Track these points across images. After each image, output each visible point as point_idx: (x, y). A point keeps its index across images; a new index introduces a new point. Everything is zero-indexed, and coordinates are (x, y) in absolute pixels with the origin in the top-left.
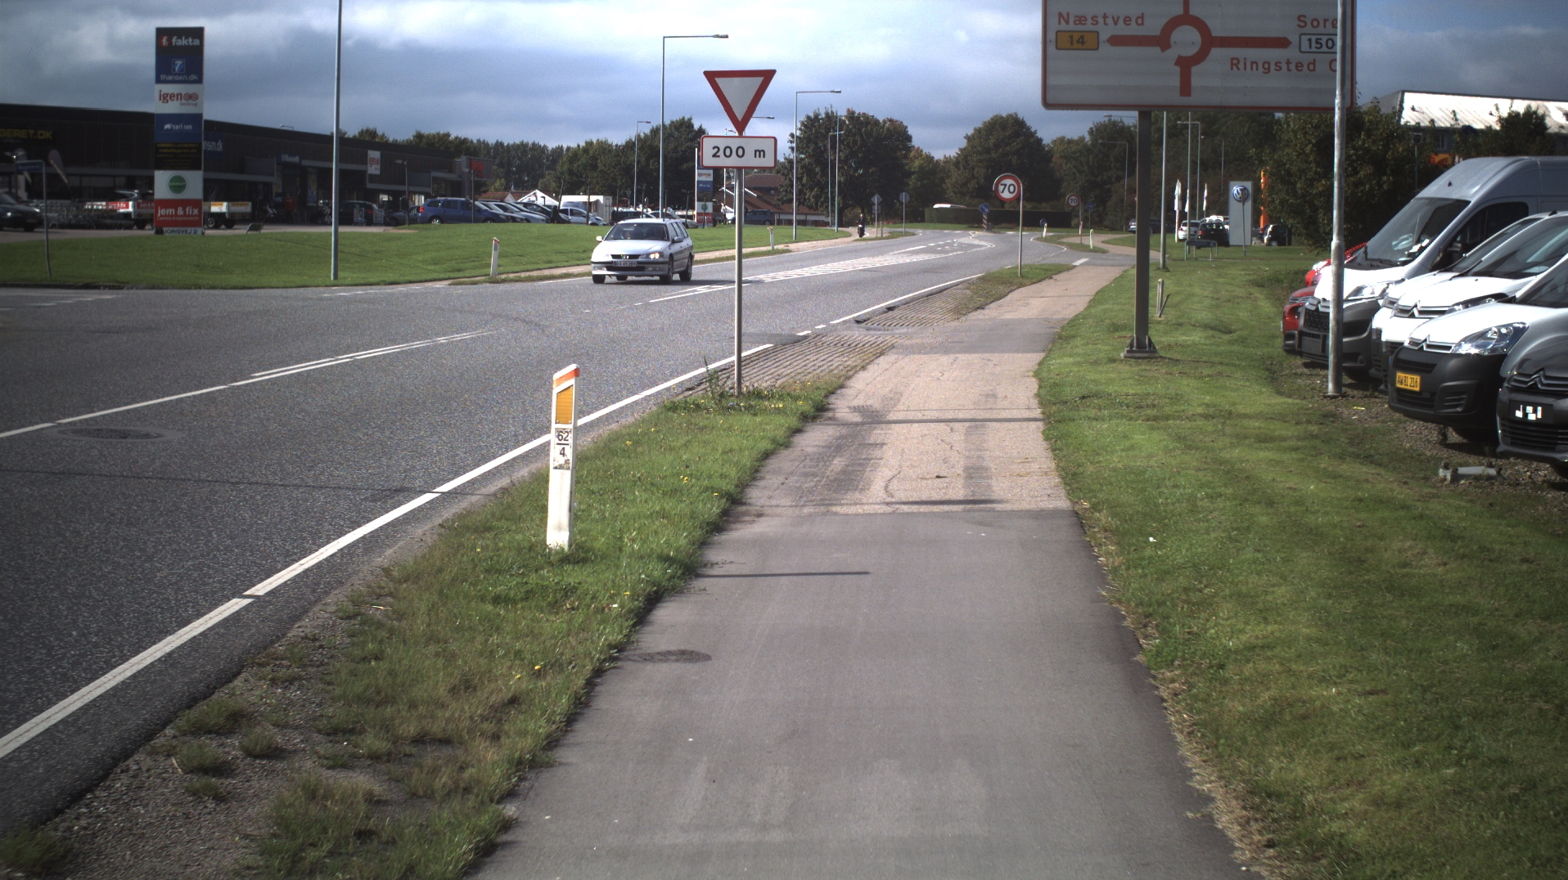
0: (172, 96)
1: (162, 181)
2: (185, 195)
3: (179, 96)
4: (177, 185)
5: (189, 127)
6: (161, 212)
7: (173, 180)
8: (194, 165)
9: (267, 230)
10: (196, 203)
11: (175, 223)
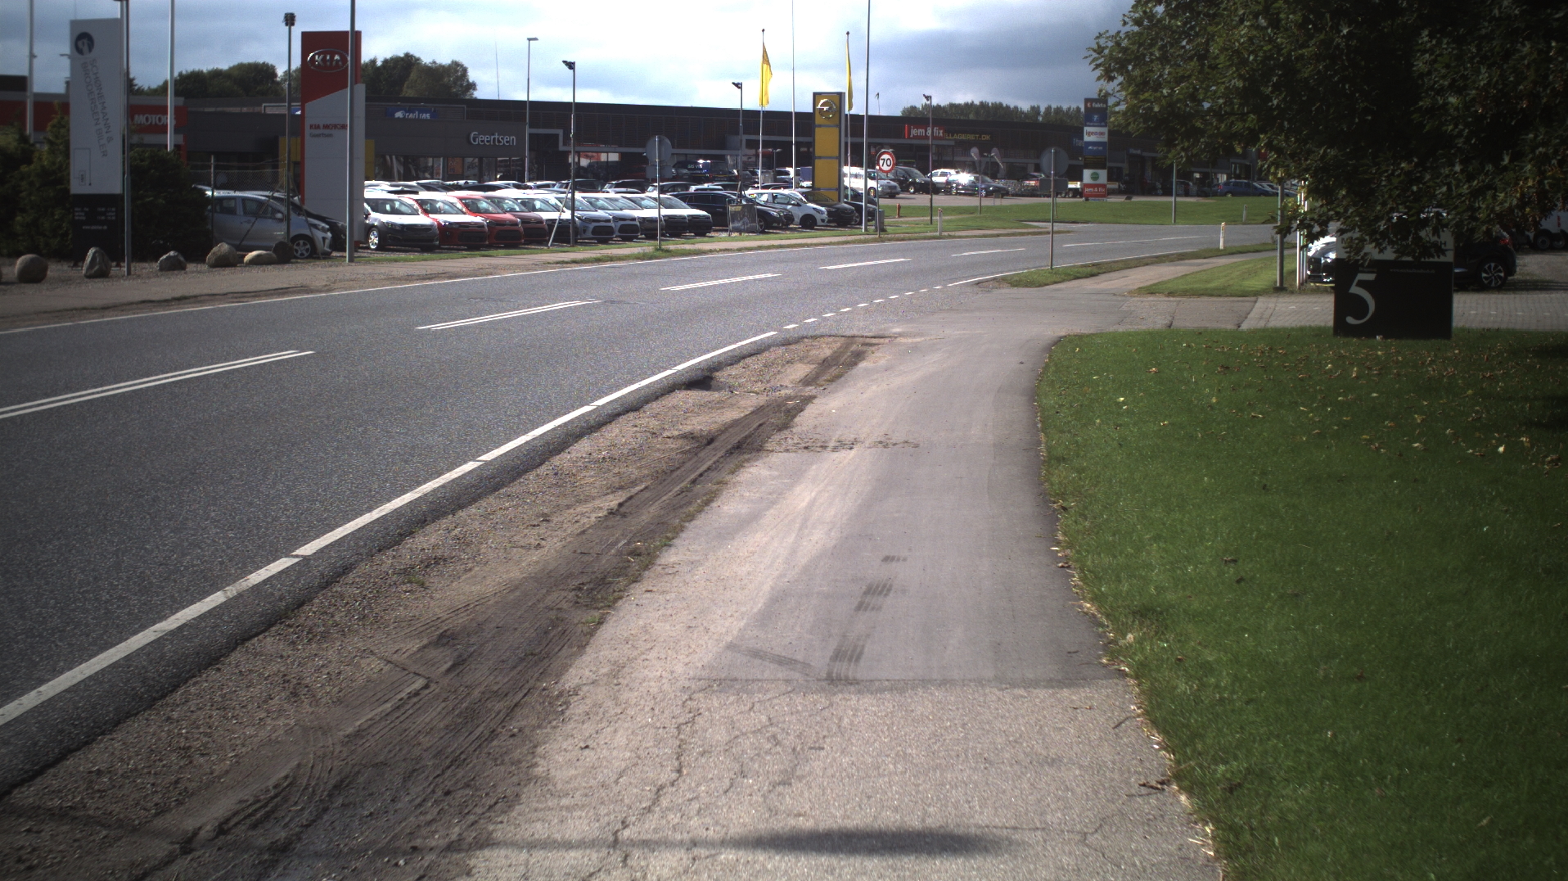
0: (1092, 133)
1: (1087, 174)
2: (1098, 182)
3: (1096, 133)
4: (1095, 177)
5: (1101, 148)
6: (1087, 190)
7: (1093, 174)
8: (1103, 167)
9: (1136, 199)
10: (1103, 186)
11: (1092, 196)
